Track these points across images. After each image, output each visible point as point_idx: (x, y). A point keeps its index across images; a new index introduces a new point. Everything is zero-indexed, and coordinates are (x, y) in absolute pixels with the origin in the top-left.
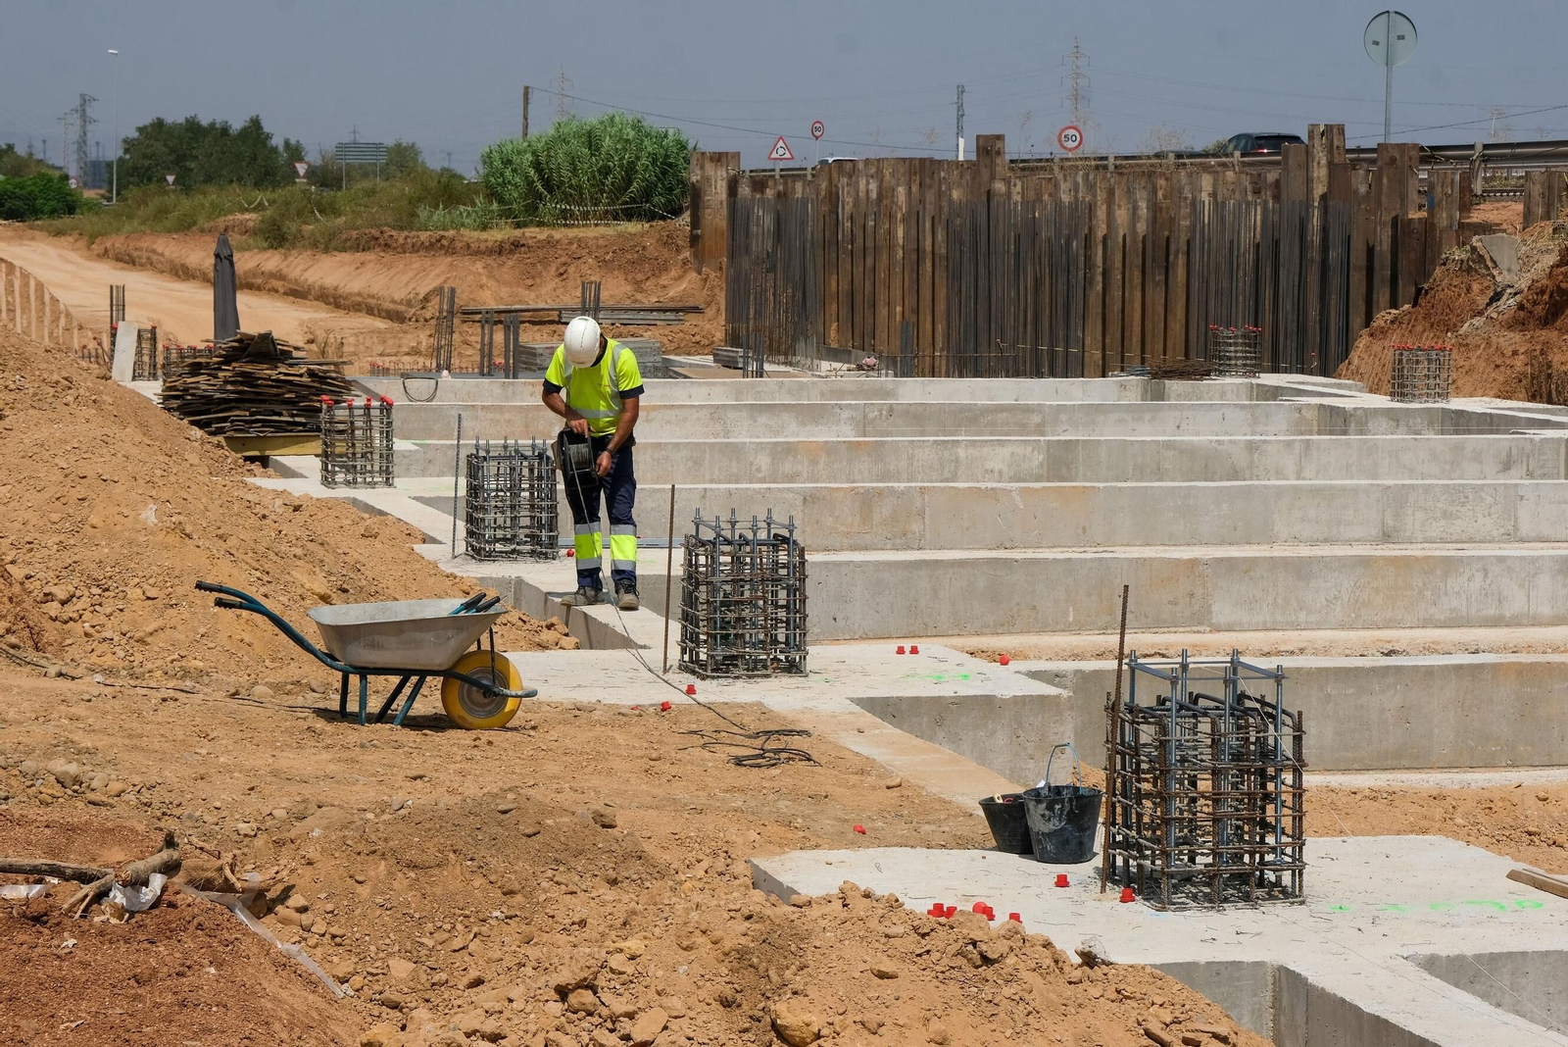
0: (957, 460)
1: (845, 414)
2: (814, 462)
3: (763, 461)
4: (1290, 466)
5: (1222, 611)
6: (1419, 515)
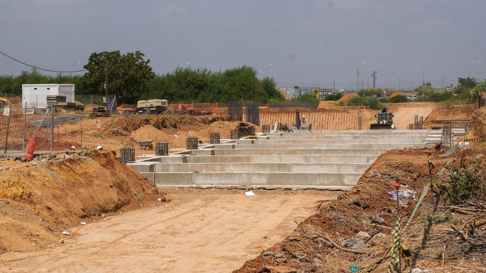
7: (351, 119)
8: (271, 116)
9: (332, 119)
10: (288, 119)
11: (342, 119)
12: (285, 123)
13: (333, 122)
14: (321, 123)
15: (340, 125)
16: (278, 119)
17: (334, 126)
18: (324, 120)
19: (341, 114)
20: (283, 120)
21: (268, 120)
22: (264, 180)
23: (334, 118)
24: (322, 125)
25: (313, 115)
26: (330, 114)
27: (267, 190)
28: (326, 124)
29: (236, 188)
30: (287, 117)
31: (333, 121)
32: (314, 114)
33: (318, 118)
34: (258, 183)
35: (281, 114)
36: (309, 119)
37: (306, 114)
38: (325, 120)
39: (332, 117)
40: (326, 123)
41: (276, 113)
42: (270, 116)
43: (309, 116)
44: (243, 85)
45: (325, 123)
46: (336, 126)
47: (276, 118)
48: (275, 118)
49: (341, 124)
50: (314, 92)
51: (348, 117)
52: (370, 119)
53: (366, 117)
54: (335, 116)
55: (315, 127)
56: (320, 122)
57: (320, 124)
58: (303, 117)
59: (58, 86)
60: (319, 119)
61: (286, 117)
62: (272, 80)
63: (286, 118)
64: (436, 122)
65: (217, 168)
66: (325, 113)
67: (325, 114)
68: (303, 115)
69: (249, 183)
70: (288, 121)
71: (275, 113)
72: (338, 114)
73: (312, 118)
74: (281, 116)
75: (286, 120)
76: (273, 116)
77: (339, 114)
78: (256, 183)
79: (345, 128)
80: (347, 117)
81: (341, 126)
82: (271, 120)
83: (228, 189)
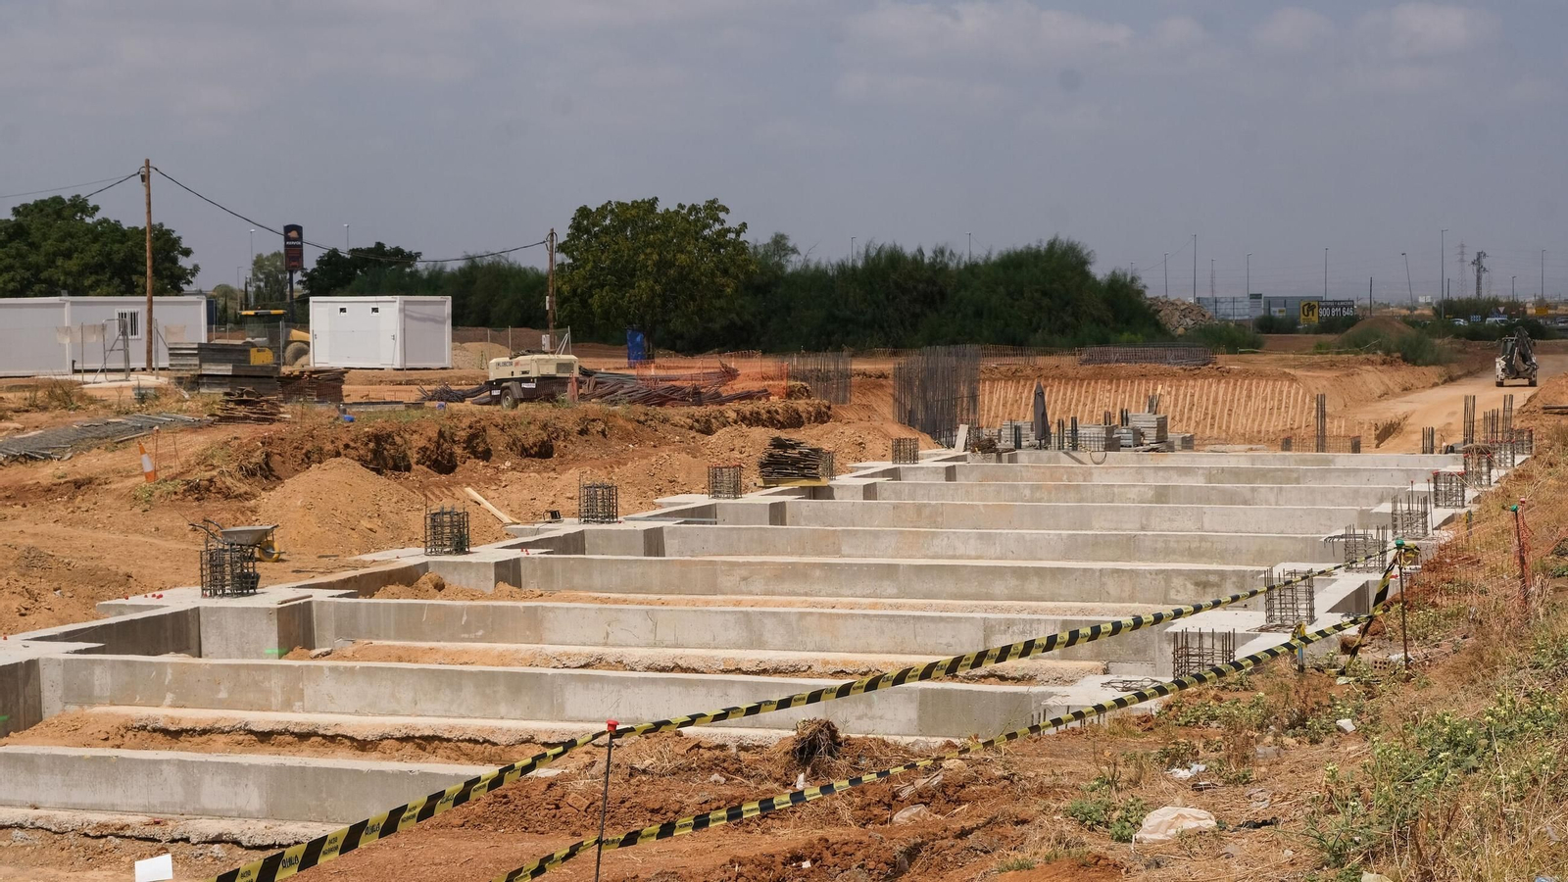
0: (1114, 493)
1: (1200, 472)
2: (1050, 493)
3: (1027, 492)
4: (1272, 499)
5: (845, 549)
6: (1158, 519)
7: (1299, 400)
8: (1066, 389)
9: (1243, 401)
10: (1116, 398)
11: (1272, 399)
12: (1106, 408)
13: (1245, 408)
14: (1210, 412)
15: (1267, 416)
16: (1086, 397)
17: (1250, 421)
18: (1220, 403)
19: (1271, 383)
20: (1100, 400)
21: (1056, 402)
22: (252, 798)
23: (1249, 397)
24: (1213, 418)
25: (1189, 388)
26: (1239, 384)
27: (247, 848)
28: (1226, 415)
29: (121, 833)
30: (1113, 391)
31: (1246, 405)
32: (1191, 383)
33: (1201, 397)
34: (228, 810)
35: (1096, 383)
36: (1176, 400)
37: (1168, 383)
38: (1224, 402)
39: (1244, 393)
40: (1226, 411)
41: (1082, 380)
42: (1062, 388)
43: (1177, 390)
44: (1044, 293)
45: (1222, 411)
46: (1254, 420)
47: (1079, 394)
48: (1076, 393)
49: (1271, 414)
50: (1306, 308)
51: (1293, 392)
52: (1380, 397)
53: (1364, 389)
54: (1254, 389)
55: (1193, 421)
56: (1207, 409)
57: (1206, 414)
58: (1158, 392)
59: (397, 304)
60: (1205, 398)
61: (1109, 391)
62: (1133, 279)
63: (1108, 395)
64: (1557, 410)
65: (273, 682)
66: (1223, 381)
67: (1223, 385)
68: (1160, 387)
69: (189, 808)
70: (1115, 404)
71: (1078, 381)
72: (1263, 384)
73: (1186, 396)
74: (1095, 389)
75: (1107, 400)
76: (1073, 389)
77: (1266, 385)
78: (217, 810)
79: (1281, 425)
80: (1289, 392)
81: (1269, 421)
82: (1064, 399)
83: (86, 835)
